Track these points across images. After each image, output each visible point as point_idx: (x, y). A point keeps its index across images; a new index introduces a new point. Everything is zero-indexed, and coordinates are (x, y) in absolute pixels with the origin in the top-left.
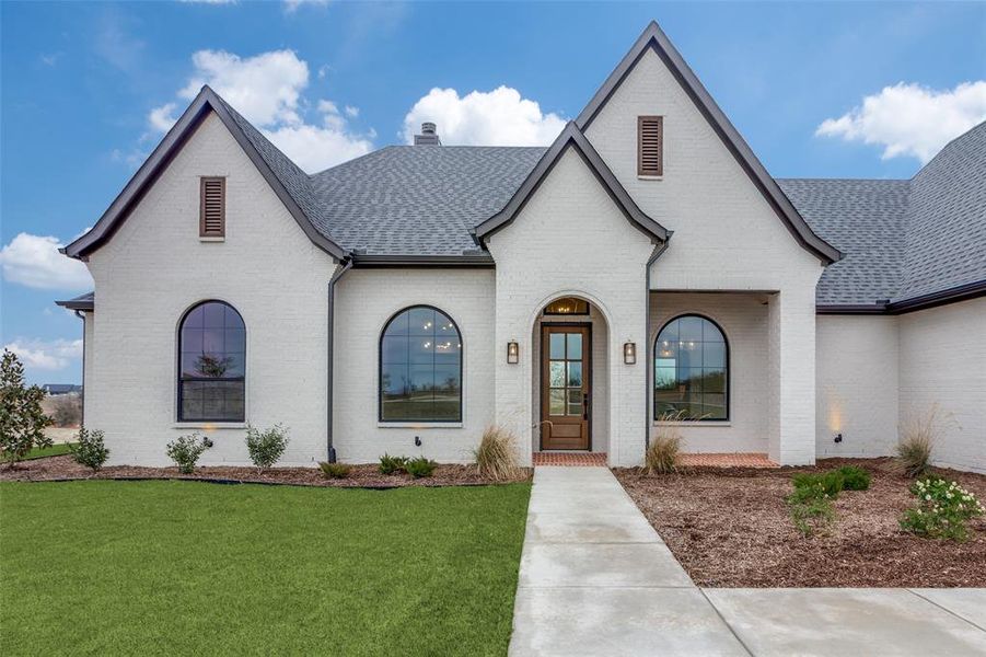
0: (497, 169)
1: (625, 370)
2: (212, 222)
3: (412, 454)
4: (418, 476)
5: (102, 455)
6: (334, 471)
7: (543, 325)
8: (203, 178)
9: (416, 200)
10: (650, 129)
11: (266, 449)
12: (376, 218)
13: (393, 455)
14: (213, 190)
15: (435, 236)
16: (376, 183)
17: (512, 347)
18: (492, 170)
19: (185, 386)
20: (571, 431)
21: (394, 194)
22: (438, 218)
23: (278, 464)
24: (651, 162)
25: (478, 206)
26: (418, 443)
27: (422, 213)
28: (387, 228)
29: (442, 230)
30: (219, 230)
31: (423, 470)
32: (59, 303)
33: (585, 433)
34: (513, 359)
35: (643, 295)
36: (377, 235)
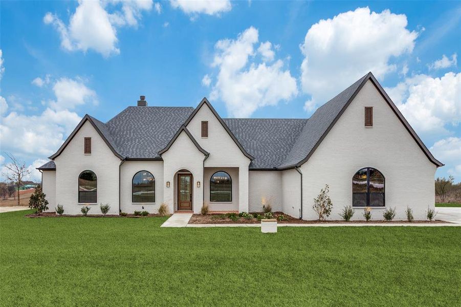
0: (166, 120)
1: (198, 189)
2: (88, 149)
3: (142, 211)
4: (144, 215)
5: (63, 211)
6: (123, 215)
7: (178, 174)
8: (85, 138)
9: (140, 135)
10: (205, 125)
11: (105, 209)
12: (130, 143)
13: (137, 211)
14: (88, 141)
15: (147, 150)
16: (127, 127)
17: (168, 183)
18: (165, 120)
19: (81, 193)
20: (187, 205)
21: (134, 132)
22: (148, 143)
23: (108, 213)
24: (205, 133)
25: (160, 137)
26: (143, 208)
27: (143, 141)
28: (133, 148)
29: (149, 148)
30: (90, 152)
31: (146, 214)
32: (37, 169)
33: (191, 206)
34: (168, 186)
35: (202, 169)
36: (131, 150)
